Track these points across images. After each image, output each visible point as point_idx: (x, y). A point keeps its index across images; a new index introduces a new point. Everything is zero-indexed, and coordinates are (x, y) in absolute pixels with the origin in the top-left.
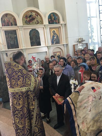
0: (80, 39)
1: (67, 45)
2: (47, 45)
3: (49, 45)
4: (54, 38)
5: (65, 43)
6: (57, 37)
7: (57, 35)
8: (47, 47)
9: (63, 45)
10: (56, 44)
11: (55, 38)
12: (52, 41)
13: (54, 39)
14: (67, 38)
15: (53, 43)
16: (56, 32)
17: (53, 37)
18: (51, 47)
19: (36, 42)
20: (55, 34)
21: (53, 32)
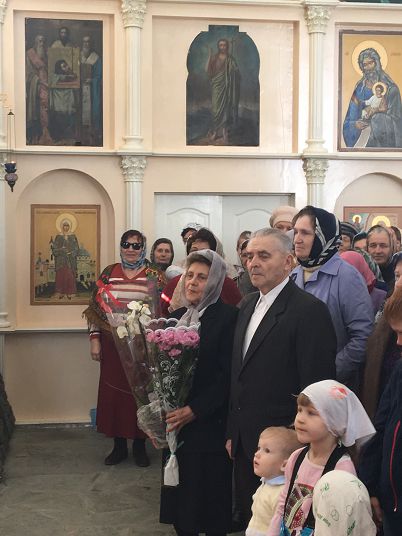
2: (302, 148)
3: (315, 151)
4: (364, 107)
6: (392, 97)
7: (393, 85)
8: (305, 159)
10: (372, 146)
13: (364, 113)
16: (384, 62)
18: (330, 162)
19: (225, 118)
20: (379, 74)
21: (360, 62)
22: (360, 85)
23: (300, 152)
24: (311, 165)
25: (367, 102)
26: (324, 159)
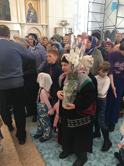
0: (64, 22)
1: (47, 26)
2: (20, 22)
3: (22, 22)
4: (30, 14)
5: (44, 24)
6: (35, 13)
7: (35, 10)
8: (20, 24)
9: (42, 25)
10: (32, 22)
11: (32, 13)
12: (27, 18)
13: (30, 16)
14: (47, 17)
15: (28, 20)
16: (33, 6)
17: (29, 12)
18: (25, 25)
19: (4, 15)
20: (33, 8)
21: (29, 5)
22: (29, 10)
23: (19, 23)
24: (22, 25)
25: (31, 14)
26: (24, 24)
